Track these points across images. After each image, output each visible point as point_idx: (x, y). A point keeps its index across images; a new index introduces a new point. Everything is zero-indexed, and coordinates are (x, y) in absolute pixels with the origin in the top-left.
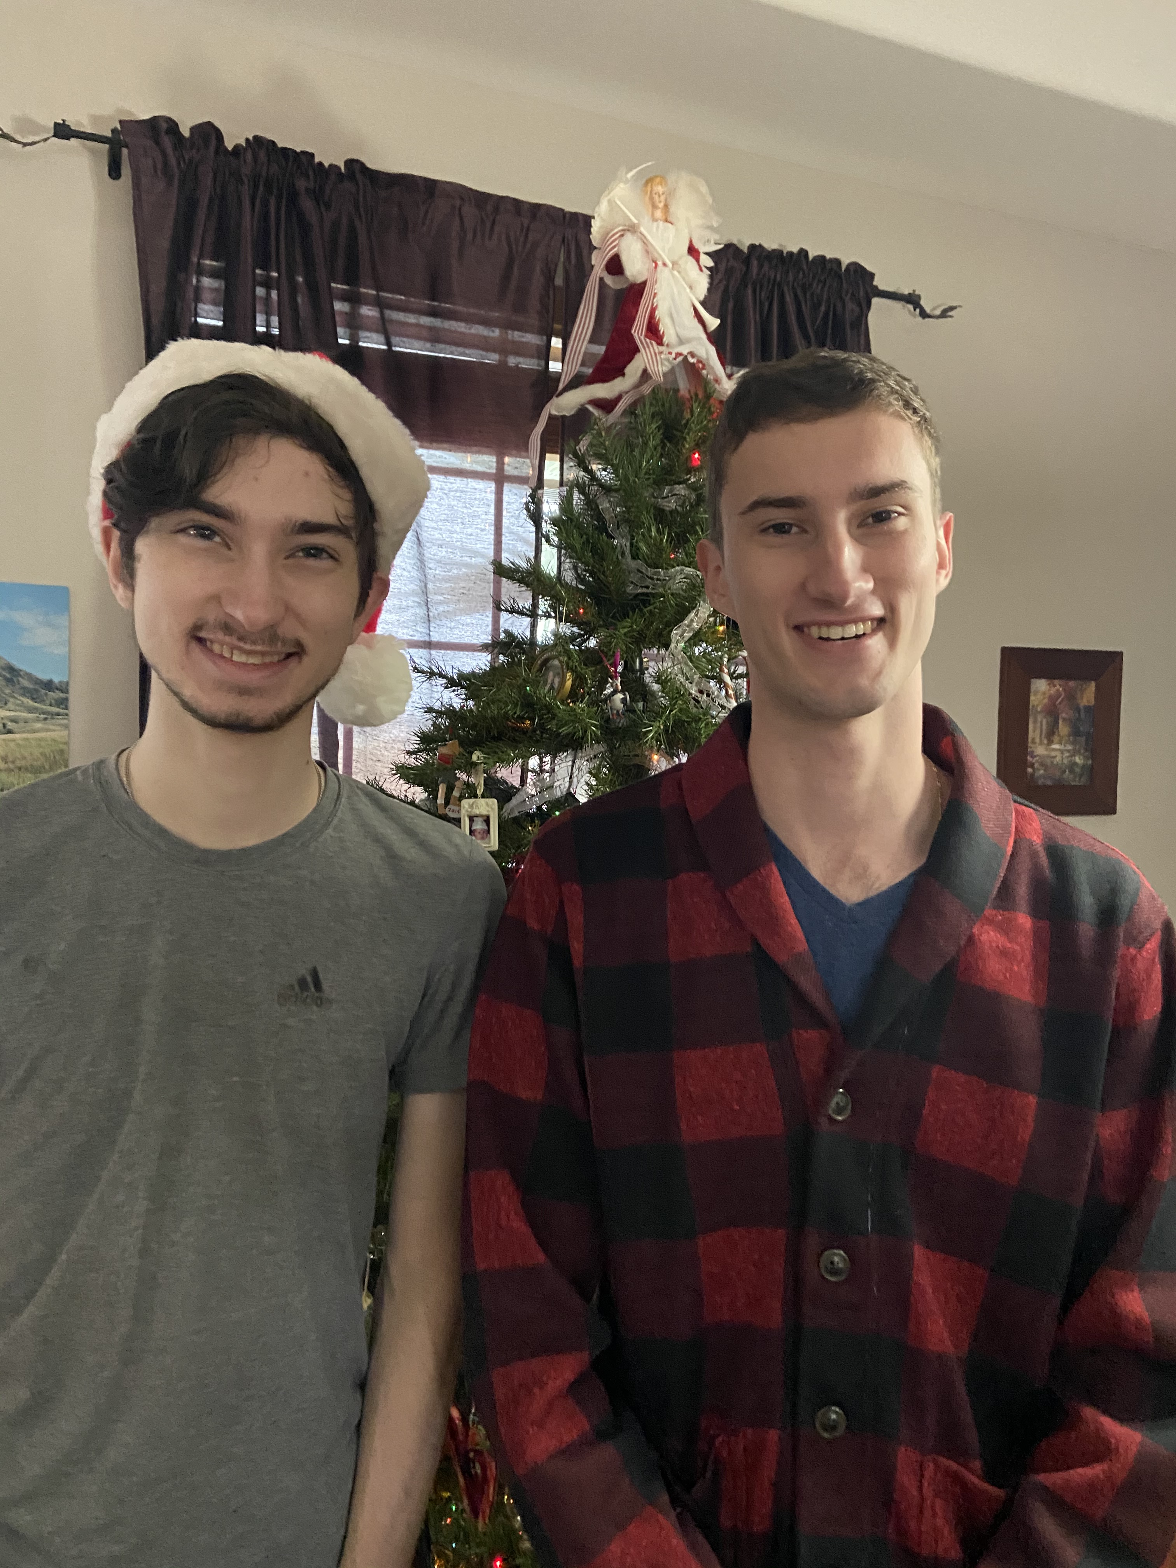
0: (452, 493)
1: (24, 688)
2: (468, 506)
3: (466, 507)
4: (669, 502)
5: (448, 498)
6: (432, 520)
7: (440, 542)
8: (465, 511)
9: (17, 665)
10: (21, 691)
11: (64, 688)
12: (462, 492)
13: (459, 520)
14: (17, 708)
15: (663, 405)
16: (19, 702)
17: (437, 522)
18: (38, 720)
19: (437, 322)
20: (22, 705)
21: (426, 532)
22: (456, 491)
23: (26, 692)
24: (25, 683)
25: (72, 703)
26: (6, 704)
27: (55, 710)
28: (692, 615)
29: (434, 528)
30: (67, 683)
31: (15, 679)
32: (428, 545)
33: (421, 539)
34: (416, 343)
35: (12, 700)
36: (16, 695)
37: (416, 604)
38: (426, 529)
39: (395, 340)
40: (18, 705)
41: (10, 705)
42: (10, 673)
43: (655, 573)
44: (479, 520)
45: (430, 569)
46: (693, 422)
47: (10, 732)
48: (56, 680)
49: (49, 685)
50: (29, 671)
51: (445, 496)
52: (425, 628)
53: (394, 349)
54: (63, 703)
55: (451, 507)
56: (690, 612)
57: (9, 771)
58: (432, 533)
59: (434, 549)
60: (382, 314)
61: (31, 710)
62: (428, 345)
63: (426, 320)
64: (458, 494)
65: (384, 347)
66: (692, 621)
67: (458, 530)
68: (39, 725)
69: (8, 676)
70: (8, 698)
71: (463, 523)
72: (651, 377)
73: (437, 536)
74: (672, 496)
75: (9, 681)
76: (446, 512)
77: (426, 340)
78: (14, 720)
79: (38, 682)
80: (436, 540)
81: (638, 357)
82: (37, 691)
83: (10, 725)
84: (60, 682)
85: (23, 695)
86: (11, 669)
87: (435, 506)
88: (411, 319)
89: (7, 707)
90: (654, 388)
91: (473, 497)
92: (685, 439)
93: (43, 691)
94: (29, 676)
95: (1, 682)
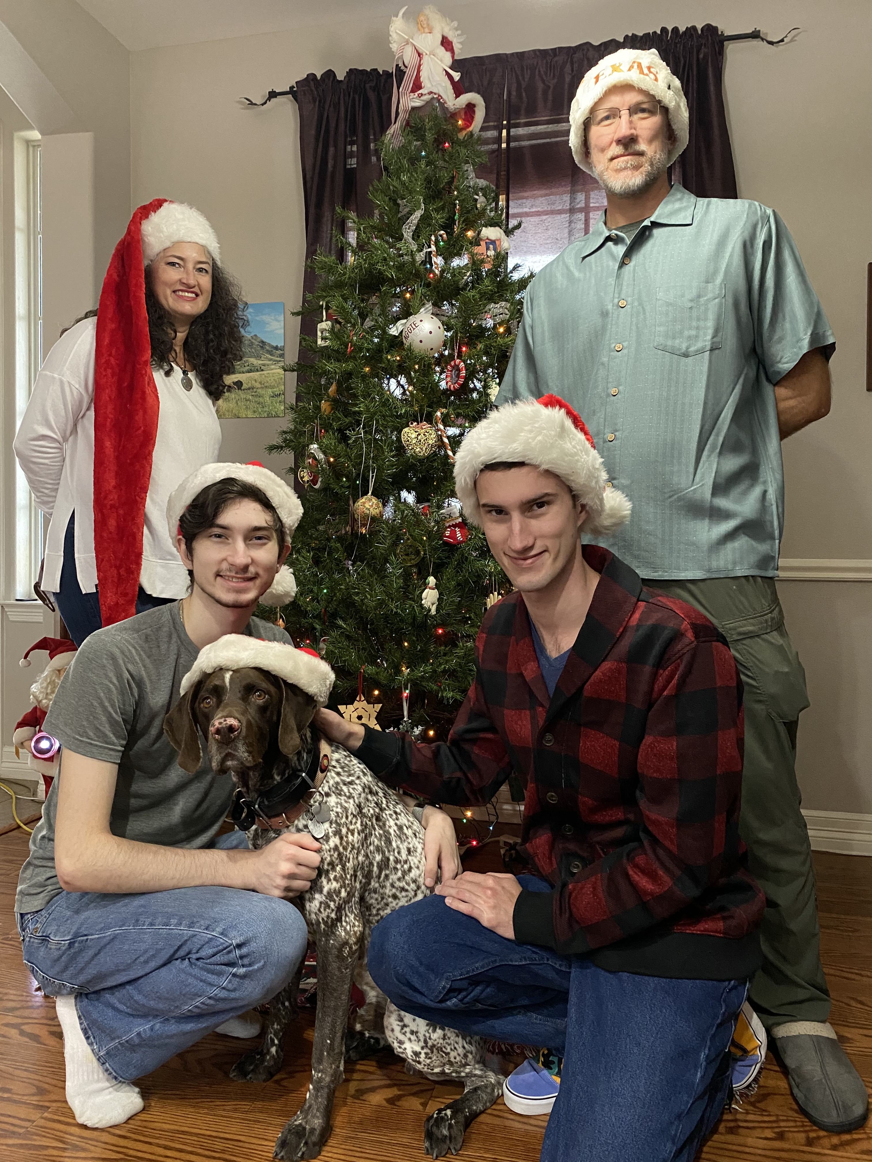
1: (268, 350)
9: (265, 340)
10: (266, 351)
11: (282, 349)
18: (272, 364)
20: (267, 358)
23: (268, 352)
24: (267, 348)
25: (286, 355)
27: (279, 359)
30: (284, 347)
31: (264, 346)
35: (263, 356)
36: (264, 354)
40: (265, 358)
41: (262, 359)
47: (262, 370)
49: (276, 348)
50: (269, 342)
54: (282, 356)
57: (262, 388)
61: (270, 360)
68: (273, 367)
69: (262, 345)
75: (262, 347)
78: (264, 365)
79: (273, 347)
82: (271, 351)
83: (263, 367)
86: (263, 342)
93: (275, 351)
94: (269, 344)
95: (259, 348)
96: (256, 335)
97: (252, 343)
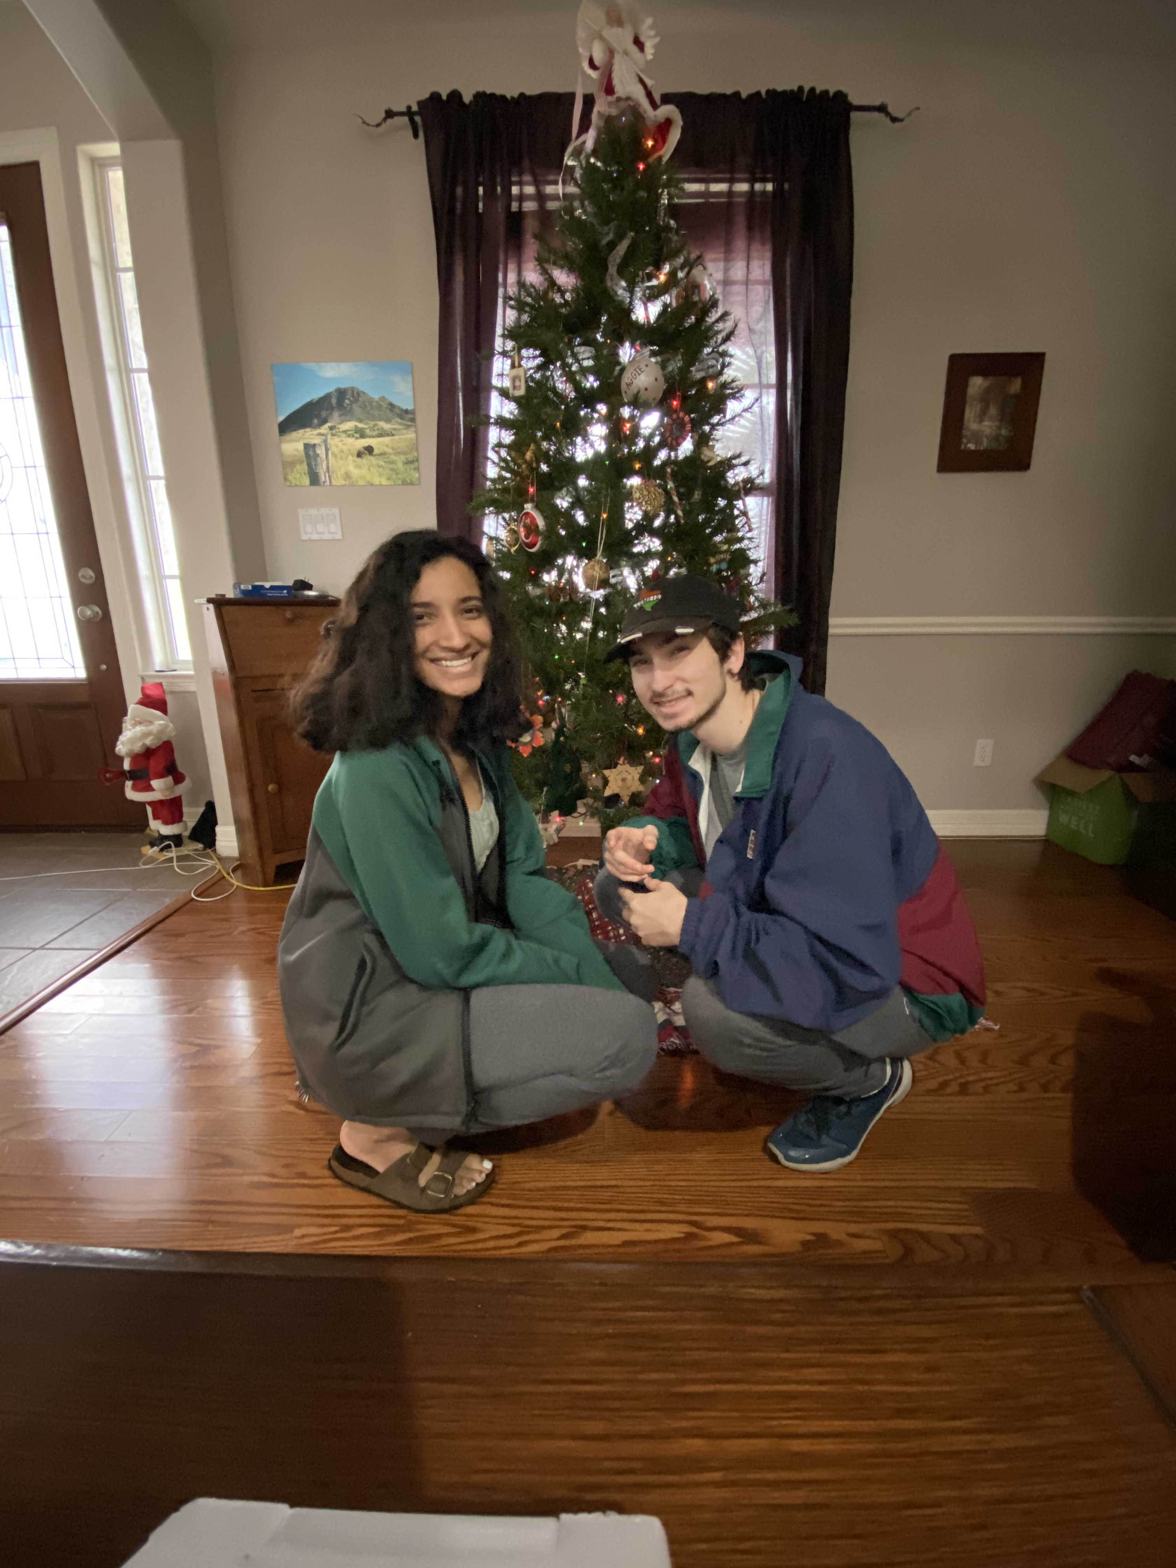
1: (397, 413)
9: (394, 402)
10: (396, 415)
11: (413, 412)
18: (404, 429)
20: (397, 421)
24: (397, 410)
26: (390, 421)
27: (409, 423)
31: (394, 409)
35: (393, 419)
36: (392, 416)
41: (392, 422)
42: (392, 406)
47: (393, 435)
48: (410, 410)
49: (407, 412)
50: (398, 405)
54: (413, 420)
57: (394, 453)
60: (537, 188)
61: (401, 424)
69: (391, 408)
78: (395, 429)
79: (402, 410)
85: (397, 417)
86: (392, 404)
94: (399, 408)
95: (388, 411)
96: (384, 397)
97: (381, 404)
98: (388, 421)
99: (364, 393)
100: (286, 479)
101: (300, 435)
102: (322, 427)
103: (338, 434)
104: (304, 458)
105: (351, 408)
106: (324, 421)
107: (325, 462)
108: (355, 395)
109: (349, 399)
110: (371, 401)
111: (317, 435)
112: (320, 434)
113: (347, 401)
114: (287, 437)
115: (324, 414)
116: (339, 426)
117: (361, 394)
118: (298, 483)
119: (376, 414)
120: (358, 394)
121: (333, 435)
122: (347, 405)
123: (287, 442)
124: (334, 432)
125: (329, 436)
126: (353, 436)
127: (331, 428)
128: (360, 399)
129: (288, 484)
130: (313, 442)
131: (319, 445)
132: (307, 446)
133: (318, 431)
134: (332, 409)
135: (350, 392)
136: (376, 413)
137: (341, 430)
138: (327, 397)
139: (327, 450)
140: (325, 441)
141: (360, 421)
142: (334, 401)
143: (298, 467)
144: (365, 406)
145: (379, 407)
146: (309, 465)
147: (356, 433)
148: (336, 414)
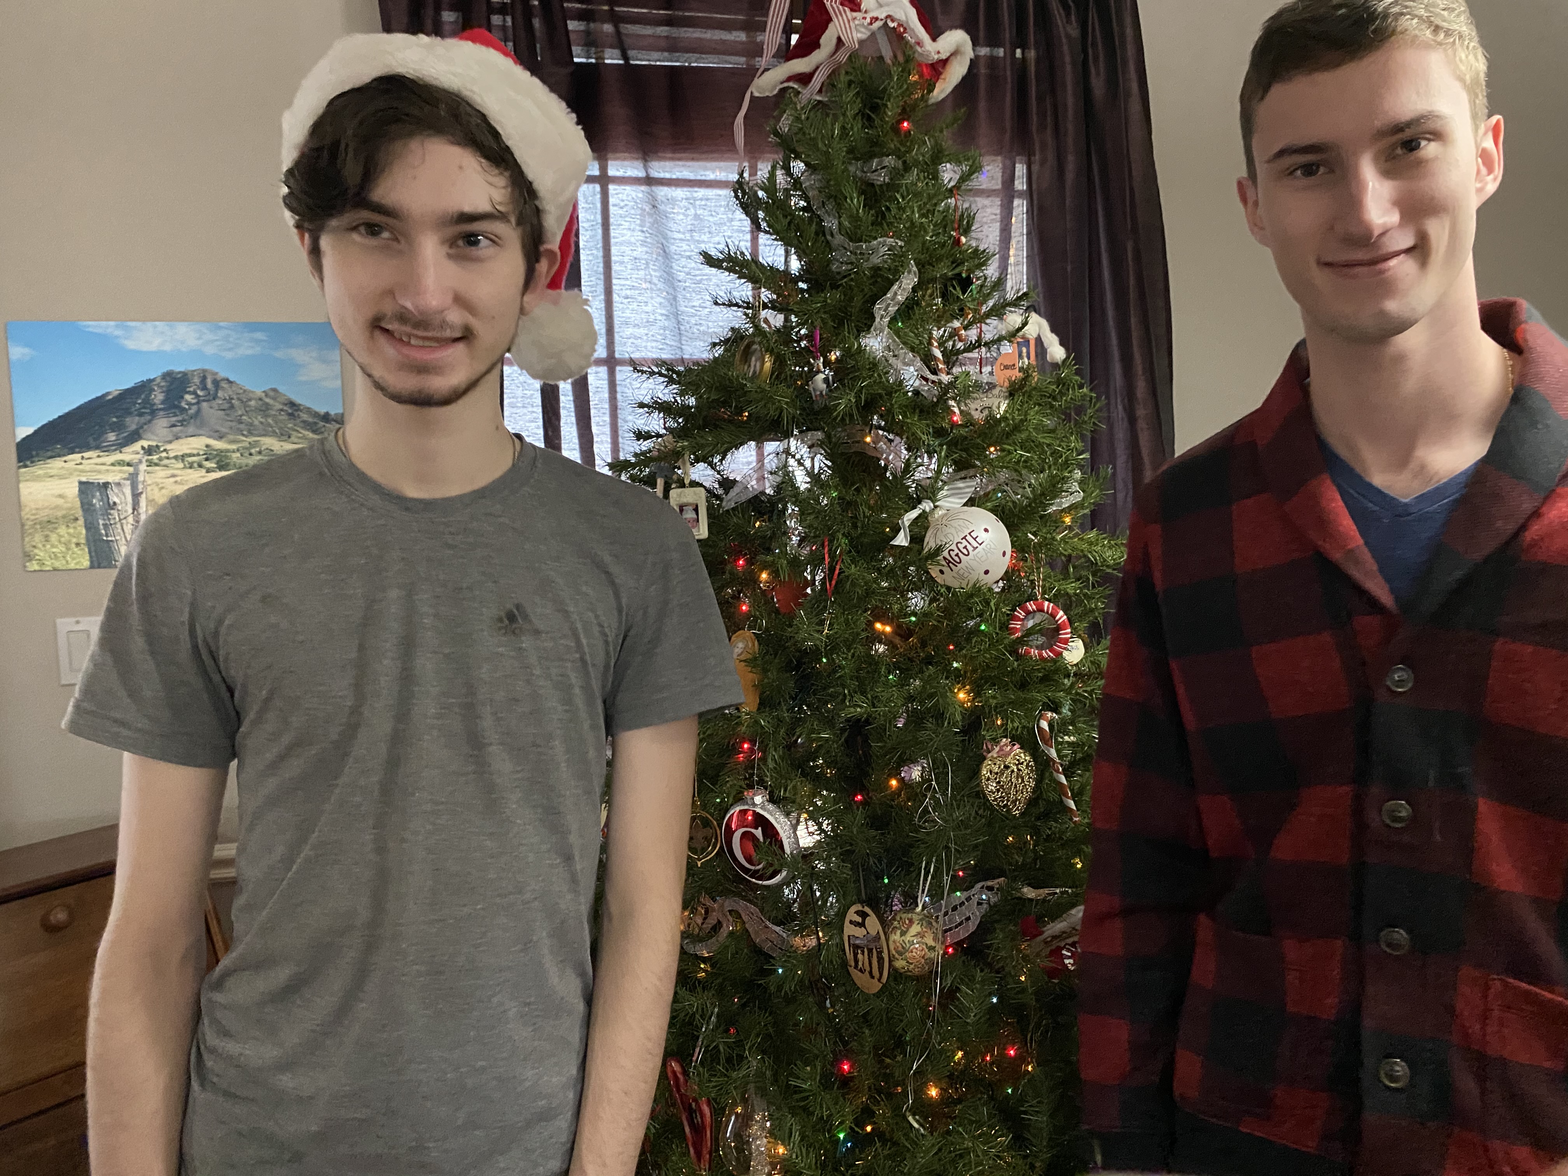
0: (698, 203)
1: (304, 422)
2: (714, 213)
3: (712, 215)
4: (880, 175)
5: (695, 207)
6: (679, 232)
7: (688, 254)
8: (711, 219)
9: (298, 400)
10: (302, 425)
12: (707, 199)
13: (706, 230)
14: (300, 441)
15: (862, 73)
16: (300, 435)
17: (684, 233)
19: (675, 32)
20: (304, 437)
21: (673, 244)
22: (701, 199)
23: (308, 425)
24: (305, 417)
26: (289, 437)
28: (895, 287)
29: (681, 240)
30: (343, 414)
31: (296, 414)
32: (675, 257)
33: (667, 251)
34: (656, 55)
35: (294, 433)
36: (298, 429)
37: (664, 317)
38: (673, 241)
39: (631, 53)
40: (299, 438)
41: (293, 439)
42: (291, 408)
43: (857, 248)
44: (725, 228)
45: (680, 281)
46: (893, 88)
48: (332, 413)
49: (326, 418)
50: (308, 405)
51: (690, 206)
52: (675, 341)
53: (632, 62)
55: (697, 217)
56: (892, 285)
58: (680, 245)
59: (683, 261)
60: (616, 27)
62: (666, 54)
63: (662, 30)
64: (703, 203)
65: (621, 62)
66: (896, 294)
67: (706, 240)
69: (290, 411)
70: (291, 432)
71: (710, 233)
72: (844, 44)
73: (685, 247)
74: (882, 168)
75: (291, 416)
76: (693, 222)
77: (663, 50)
79: (316, 415)
80: (685, 251)
81: (831, 26)
82: (316, 423)
84: (336, 414)
85: (304, 428)
86: (292, 404)
87: (681, 217)
88: (648, 30)
89: (290, 440)
90: (850, 56)
91: (718, 204)
92: (886, 106)
93: (322, 424)
94: (309, 410)
95: (284, 417)
96: (275, 390)
97: (267, 404)
98: (284, 435)
99: (230, 382)
100: (28, 557)
101: (71, 465)
102: (126, 449)
103: (166, 462)
104: (79, 513)
105: (199, 411)
106: (134, 437)
107: (131, 519)
108: (209, 385)
109: (194, 393)
110: (244, 397)
111: (113, 465)
112: (121, 463)
113: (188, 397)
114: (39, 469)
115: (132, 423)
116: (168, 447)
117: (224, 384)
118: (57, 564)
119: (256, 422)
120: (216, 383)
121: (150, 464)
122: (189, 404)
123: (37, 478)
124: (155, 457)
125: (143, 467)
126: (200, 466)
127: (149, 451)
128: (220, 394)
129: (34, 566)
130: (102, 479)
131: (118, 484)
132: (85, 488)
133: (118, 456)
134: (153, 413)
135: (197, 380)
136: (257, 420)
137: (172, 454)
138: (144, 387)
139: (136, 496)
140: (133, 478)
141: (221, 438)
142: (158, 397)
143: (62, 530)
144: (232, 407)
145: (264, 409)
146: (91, 527)
147: (207, 459)
148: (161, 424)
